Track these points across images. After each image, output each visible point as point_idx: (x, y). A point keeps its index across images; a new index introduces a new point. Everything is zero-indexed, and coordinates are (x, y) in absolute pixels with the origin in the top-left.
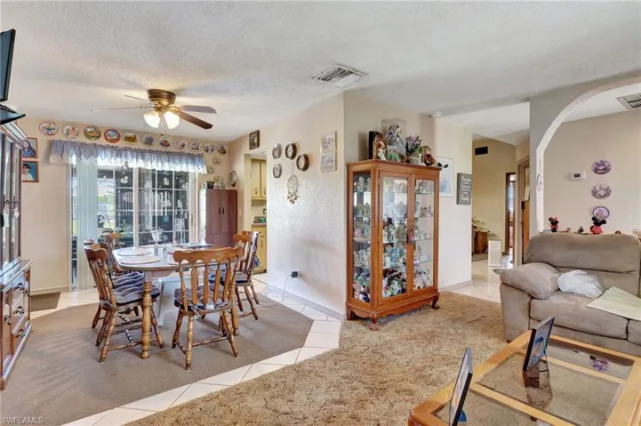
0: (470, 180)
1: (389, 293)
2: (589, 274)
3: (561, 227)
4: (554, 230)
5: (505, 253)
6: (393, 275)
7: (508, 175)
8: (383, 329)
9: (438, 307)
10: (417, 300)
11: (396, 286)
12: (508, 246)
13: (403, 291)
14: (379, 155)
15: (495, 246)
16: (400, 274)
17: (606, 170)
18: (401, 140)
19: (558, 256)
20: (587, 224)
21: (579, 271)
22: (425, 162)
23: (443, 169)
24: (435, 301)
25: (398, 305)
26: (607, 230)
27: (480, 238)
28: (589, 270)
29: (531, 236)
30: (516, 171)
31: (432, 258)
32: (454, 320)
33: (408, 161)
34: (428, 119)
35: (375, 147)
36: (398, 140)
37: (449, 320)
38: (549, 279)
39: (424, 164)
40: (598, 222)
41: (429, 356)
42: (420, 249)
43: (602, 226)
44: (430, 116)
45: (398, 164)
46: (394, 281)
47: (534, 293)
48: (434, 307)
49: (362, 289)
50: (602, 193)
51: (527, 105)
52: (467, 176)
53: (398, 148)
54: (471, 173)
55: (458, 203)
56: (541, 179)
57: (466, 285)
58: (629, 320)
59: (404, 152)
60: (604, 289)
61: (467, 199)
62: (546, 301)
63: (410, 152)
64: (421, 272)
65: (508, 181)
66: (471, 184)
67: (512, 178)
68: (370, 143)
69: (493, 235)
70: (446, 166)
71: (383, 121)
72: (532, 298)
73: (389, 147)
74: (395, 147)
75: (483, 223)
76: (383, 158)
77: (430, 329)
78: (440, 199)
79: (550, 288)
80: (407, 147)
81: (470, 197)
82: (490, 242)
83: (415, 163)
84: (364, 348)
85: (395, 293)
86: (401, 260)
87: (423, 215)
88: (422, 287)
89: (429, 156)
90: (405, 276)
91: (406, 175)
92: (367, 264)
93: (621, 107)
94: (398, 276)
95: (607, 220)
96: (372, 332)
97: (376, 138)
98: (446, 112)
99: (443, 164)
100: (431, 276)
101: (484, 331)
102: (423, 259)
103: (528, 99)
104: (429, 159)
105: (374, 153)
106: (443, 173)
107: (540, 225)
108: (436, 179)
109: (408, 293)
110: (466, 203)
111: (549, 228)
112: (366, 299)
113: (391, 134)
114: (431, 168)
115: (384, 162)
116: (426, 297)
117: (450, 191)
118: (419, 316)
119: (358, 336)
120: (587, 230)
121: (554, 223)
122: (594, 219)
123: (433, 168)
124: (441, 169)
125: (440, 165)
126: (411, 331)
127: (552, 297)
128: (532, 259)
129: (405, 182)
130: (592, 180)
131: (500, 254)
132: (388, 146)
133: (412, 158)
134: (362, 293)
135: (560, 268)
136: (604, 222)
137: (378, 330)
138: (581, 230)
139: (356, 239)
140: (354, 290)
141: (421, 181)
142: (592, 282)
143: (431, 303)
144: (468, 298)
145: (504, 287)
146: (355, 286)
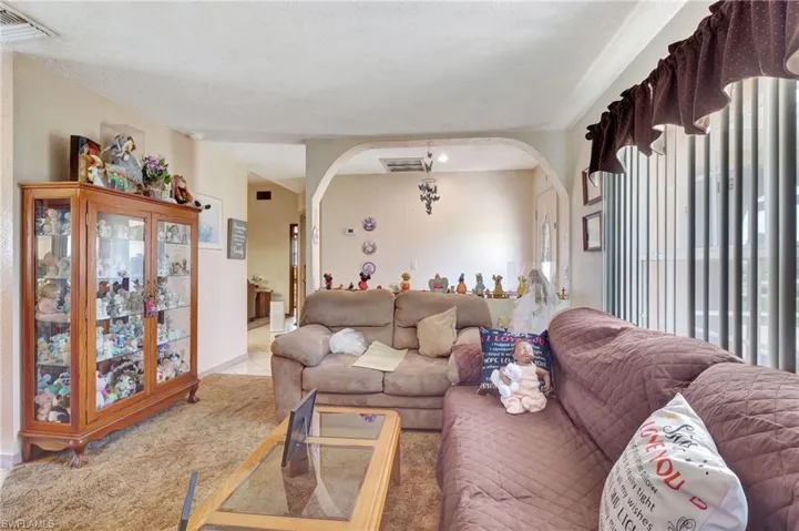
0: (243, 228)
1: (112, 397)
2: (357, 331)
3: (335, 285)
4: (329, 288)
5: (289, 315)
6: (120, 367)
7: (292, 226)
8: (97, 458)
9: (198, 400)
10: (162, 397)
11: (126, 384)
12: (292, 307)
13: (139, 388)
14: (90, 176)
15: (277, 308)
16: (137, 363)
17: (373, 227)
18: (134, 160)
19: (330, 314)
20: (357, 280)
21: (348, 330)
22: (176, 198)
23: (204, 211)
24: (192, 393)
25: (131, 411)
26: (371, 285)
27: (263, 299)
28: (356, 327)
29: (308, 294)
30: (298, 222)
31: (189, 333)
32: (218, 413)
33: (147, 193)
34: (185, 140)
35: (82, 164)
36: (126, 158)
37: (210, 414)
38: (321, 342)
39: (175, 201)
40: (365, 278)
41: (173, 478)
42: (168, 322)
43: (368, 281)
44: (188, 136)
45: (129, 196)
46: (123, 377)
47: (306, 361)
48: (191, 401)
49: (55, 402)
50: (370, 249)
51: (303, 147)
52: (240, 223)
53: (127, 172)
54: (246, 220)
55: (229, 257)
56: (317, 232)
57: (240, 360)
58: (384, 372)
59: (139, 177)
60: (368, 344)
61: (241, 252)
62: (315, 369)
63: (148, 180)
64: (171, 356)
65: (292, 234)
66: (245, 234)
67: (296, 230)
68: (73, 154)
69: (279, 295)
70: (208, 207)
71: (104, 125)
72: (305, 366)
73: (110, 168)
74: (122, 169)
75: (267, 282)
76: (98, 182)
77: (179, 437)
78: (200, 251)
79: (321, 351)
80: (144, 171)
81: (244, 250)
82: (272, 303)
83: (157, 197)
84: (49, 507)
85: (124, 395)
86: (135, 343)
87: (173, 272)
88: (173, 376)
89: (183, 191)
90: (141, 366)
91: (145, 214)
92: (65, 358)
93: (382, 169)
94: (131, 368)
95: (372, 276)
96: (75, 470)
97: (86, 149)
98: (212, 135)
99: (203, 204)
100: (187, 358)
101: (255, 417)
102: (173, 336)
103: (303, 141)
104: (181, 195)
105: (82, 173)
106: (204, 216)
107: (316, 283)
108: (194, 223)
109: (147, 390)
110: (239, 257)
111: (325, 285)
112: (65, 419)
113: (115, 146)
114: (185, 207)
115: (98, 189)
116: (178, 390)
117: (217, 242)
118: (168, 421)
119: (41, 488)
120: (356, 286)
121: (329, 279)
122: (362, 274)
123: (189, 208)
124: (200, 211)
125: (198, 204)
126: (149, 447)
127: (324, 363)
128: (307, 321)
129: (142, 223)
130: (362, 236)
131: (283, 316)
132: (108, 165)
133: (155, 189)
134: (53, 409)
135: (333, 328)
136: (369, 277)
137: (86, 463)
138: (351, 287)
139: (40, 317)
140: (37, 407)
141: (170, 225)
142: (358, 339)
143: (188, 396)
144: (241, 377)
145: (275, 359)
146: (40, 399)
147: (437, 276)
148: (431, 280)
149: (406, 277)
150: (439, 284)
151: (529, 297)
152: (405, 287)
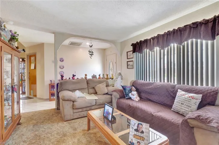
3: (64, 78)
4: (62, 79)
17: (63, 61)
30: (26, 57)
48: (20, 124)
50: (62, 67)
58: (96, 100)
59: (9, 38)
72: (73, 102)
74: (5, 34)
103: (54, 33)
109: (13, 122)
121: (62, 77)
136: (75, 76)
138: (70, 78)
147: (94, 75)
148: (92, 76)
149: (86, 75)
150: (94, 77)
151: (119, 79)
152: (86, 78)
